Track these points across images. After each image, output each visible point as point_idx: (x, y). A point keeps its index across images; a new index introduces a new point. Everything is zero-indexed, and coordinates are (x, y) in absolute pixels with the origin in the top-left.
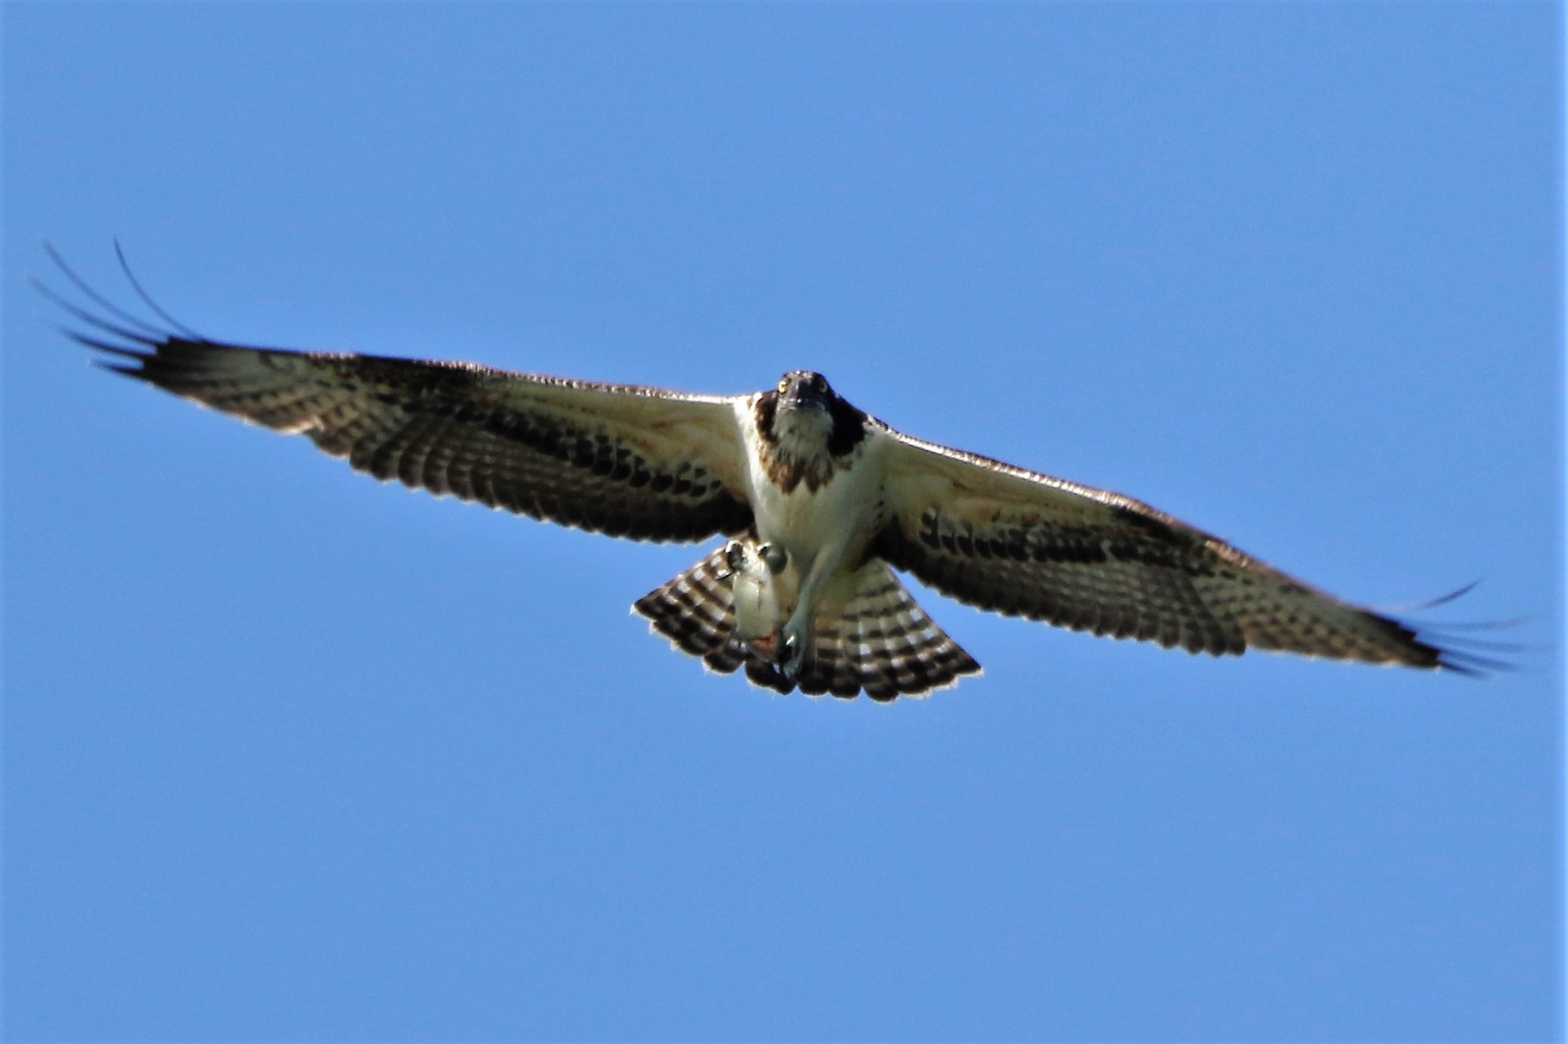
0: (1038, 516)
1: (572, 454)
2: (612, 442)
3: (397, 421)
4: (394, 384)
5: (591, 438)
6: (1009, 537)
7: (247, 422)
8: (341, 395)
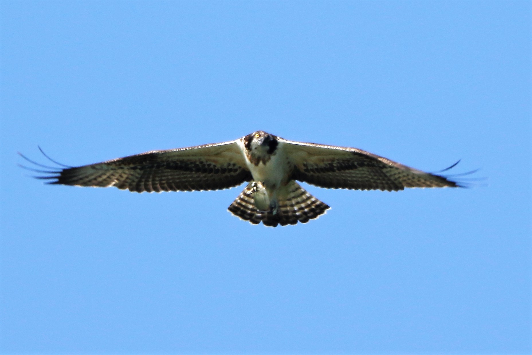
0: (334, 158)
1: (194, 169)
6: (328, 166)
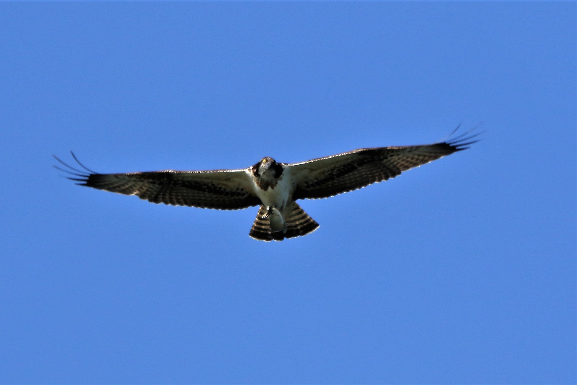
1: (207, 190)
2: (216, 185)
3: (157, 188)
4: (153, 179)
5: (210, 185)
6: (328, 176)
7: (120, 194)
8: (141, 183)
